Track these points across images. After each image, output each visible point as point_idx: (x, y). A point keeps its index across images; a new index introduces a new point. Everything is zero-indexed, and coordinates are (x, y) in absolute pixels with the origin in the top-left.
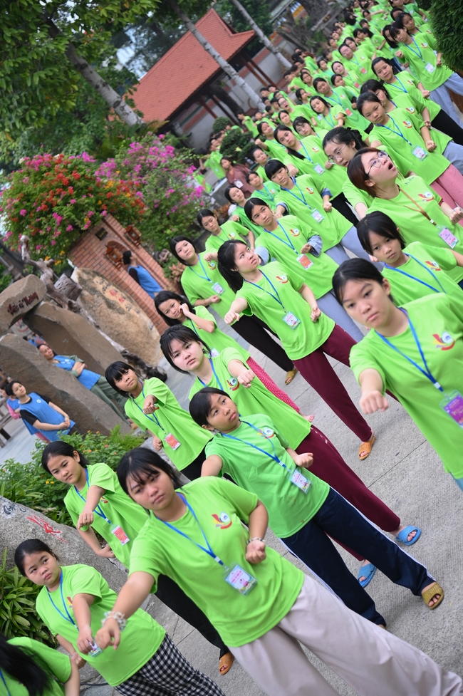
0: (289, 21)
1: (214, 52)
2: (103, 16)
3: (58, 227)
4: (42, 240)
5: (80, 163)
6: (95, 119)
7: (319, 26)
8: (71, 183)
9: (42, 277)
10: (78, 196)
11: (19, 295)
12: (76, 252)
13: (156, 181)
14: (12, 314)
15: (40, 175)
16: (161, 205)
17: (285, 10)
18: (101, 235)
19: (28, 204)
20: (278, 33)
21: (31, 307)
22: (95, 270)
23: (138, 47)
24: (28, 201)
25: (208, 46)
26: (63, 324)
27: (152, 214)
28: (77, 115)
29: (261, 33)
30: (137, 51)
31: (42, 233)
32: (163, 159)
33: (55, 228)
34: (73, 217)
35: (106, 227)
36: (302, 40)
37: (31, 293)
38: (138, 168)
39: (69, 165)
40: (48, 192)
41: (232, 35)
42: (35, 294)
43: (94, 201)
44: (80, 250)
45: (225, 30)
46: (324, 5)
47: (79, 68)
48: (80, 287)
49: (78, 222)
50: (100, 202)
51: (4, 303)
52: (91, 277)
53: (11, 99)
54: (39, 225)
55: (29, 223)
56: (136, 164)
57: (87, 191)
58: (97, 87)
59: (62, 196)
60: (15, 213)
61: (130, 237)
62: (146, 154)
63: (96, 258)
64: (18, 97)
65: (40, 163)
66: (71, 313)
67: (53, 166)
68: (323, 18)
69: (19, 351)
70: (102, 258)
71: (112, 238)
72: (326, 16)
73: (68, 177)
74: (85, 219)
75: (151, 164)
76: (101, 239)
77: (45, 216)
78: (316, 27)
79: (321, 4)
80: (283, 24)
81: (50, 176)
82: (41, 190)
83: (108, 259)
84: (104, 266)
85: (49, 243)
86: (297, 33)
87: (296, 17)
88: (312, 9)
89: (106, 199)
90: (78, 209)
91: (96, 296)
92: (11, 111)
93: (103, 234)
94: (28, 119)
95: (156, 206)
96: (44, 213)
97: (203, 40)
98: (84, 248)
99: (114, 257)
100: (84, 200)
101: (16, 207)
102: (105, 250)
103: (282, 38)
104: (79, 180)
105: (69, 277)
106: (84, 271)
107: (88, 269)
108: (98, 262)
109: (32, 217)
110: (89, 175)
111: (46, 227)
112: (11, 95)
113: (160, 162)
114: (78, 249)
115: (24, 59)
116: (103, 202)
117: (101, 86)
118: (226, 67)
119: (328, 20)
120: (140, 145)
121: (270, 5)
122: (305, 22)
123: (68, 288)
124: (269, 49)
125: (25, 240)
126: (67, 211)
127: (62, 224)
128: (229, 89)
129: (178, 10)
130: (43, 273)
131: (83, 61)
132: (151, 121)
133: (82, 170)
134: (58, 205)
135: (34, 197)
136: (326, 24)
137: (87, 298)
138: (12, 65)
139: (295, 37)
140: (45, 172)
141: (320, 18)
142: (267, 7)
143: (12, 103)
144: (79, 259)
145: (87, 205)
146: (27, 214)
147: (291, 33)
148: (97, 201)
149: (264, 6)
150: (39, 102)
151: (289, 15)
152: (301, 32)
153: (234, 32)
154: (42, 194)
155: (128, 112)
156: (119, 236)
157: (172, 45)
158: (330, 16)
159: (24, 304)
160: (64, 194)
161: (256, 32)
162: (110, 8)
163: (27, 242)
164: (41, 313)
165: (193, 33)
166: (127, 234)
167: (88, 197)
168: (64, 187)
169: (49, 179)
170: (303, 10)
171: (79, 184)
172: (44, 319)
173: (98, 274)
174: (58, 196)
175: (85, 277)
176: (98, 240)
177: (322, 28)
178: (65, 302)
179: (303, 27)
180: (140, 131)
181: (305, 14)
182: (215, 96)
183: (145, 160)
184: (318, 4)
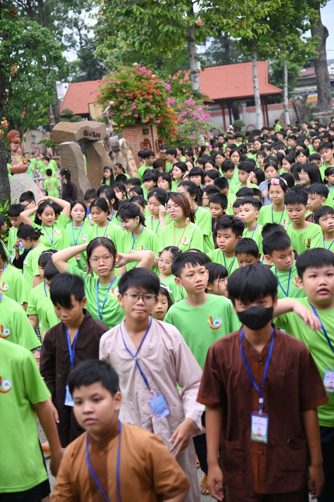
0: (303, 100)
1: (257, 85)
2: (223, 23)
3: (131, 111)
4: (116, 111)
5: (164, 88)
6: (166, 71)
7: (319, 115)
8: (153, 94)
9: (107, 129)
10: (152, 103)
11: (93, 129)
12: (127, 130)
13: (190, 126)
14: (85, 135)
15: (140, 78)
16: (183, 141)
17: (305, 92)
18: (145, 132)
19: (123, 88)
20: (292, 102)
21: (94, 139)
22: (132, 146)
23: (209, 50)
24: (125, 87)
25: (256, 79)
26: (102, 159)
27: (175, 142)
28: (158, 62)
29: (286, 94)
30: (207, 52)
31: (121, 108)
32: (201, 118)
33: (129, 110)
34: (142, 111)
35: (150, 130)
36: (303, 116)
37: (99, 132)
38: (184, 113)
39: (158, 85)
40: (139, 90)
41: (267, 83)
42: (100, 134)
43: (158, 112)
44: (131, 131)
45: (266, 78)
46: (330, 106)
47: (189, 39)
48: (120, 148)
49: (142, 116)
50: (160, 115)
51: (85, 127)
52: (128, 148)
53: (142, 28)
54: (121, 103)
55: (117, 98)
56: (184, 110)
57: (158, 104)
58: (191, 56)
59: (144, 97)
60: (114, 88)
61: (157, 144)
62: (193, 109)
63: (136, 141)
64: (147, 30)
65: (144, 72)
66: (109, 157)
67: (150, 79)
68: (324, 113)
69: (76, 155)
70: (139, 143)
71: (149, 137)
72: (327, 112)
73: (154, 90)
74: (147, 117)
75: (193, 116)
76: (144, 134)
77: (128, 101)
78: (316, 114)
79: (328, 104)
80: (298, 99)
81: (145, 83)
82: (135, 86)
83: (141, 146)
84: (136, 148)
85: (119, 116)
86: (302, 110)
87: (308, 101)
88: (322, 103)
89: (163, 116)
90: (147, 110)
91: (124, 159)
92: (138, 34)
93: (146, 132)
94: (144, 45)
95: (179, 139)
96: (128, 98)
97: (256, 74)
98: (134, 131)
99: (145, 147)
100: (153, 107)
101: (116, 85)
102: (142, 141)
103: (292, 106)
104: (158, 95)
105: (119, 139)
106: (126, 142)
107: (129, 143)
108: (135, 143)
109: (121, 96)
110: (164, 97)
111: (125, 106)
112: (144, 26)
113: (199, 119)
114: (130, 130)
115: (168, 13)
116: (161, 116)
117: (193, 57)
118: (257, 97)
119: (326, 115)
120: (194, 102)
121: (298, 83)
122: (311, 107)
123: (114, 145)
124: (284, 106)
125: (112, 104)
126: (142, 106)
127: (134, 111)
128: (242, 111)
129: (255, 48)
130: (109, 127)
131: (193, 37)
132: (205, 95)
133: (163, 92)
134: (139, 100)
135: (129, 87)
136: (323, 117)
137: (119, 157)
138: (159, 12)
139: (300, 111)
140: (144, 79)
141: (322, 111)
142: (296, 83)
143: (141, 30)
144: (126, 135)
145: (153, 111)
146: (119, 93)
147: (299, 107)
149: (295, 82)
150: (156, 41)
151: (306, 97)
152: (305, 111)
153: (269, 83)
154: (135, 88)
155: (197, 81)
156: (153, 139)
157: (229, 64)
158: (329, 114)
159: (92, 135)
160: (145, 97)
161: (283, 92)
162: (230, 21)
163: (112, 106)
164: (96, 146)
165: (254, 66)
166: (157, 142)
167: (156, 107)
168: (148, 94)
169: (144, 84)
170: (316, 100)
171: (157, 97)
172: (95, 150)
173: (131, 148)
174: (142, 96)
175: (125, 146)
176: (142, 133)
177: (319, 117)
178: (109, 150)
179: (308, 109)
180: (197, 95)
181: (314, 103)
182: (231, 110)
183: (191, 112)
184: (327, 103)
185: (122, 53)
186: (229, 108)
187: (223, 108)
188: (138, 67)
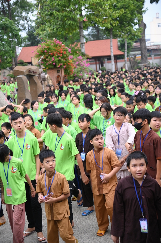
1: (112, 50)
2: (96, 20)
3: (51, 61)
4: (44, 61)
5: (68, 51)
6: (69, 43)
8: (62, 53)
9: (40, 70)
10: (62, 58)
11: (33, 70)
12: (50, 71)
13: (80, 69)
14: (29, 72)
15: (56, 46)
17: (135, 54)
18: (58, 72)
19: (48, 50)
21: (33, 74)
23: (90, 33)
24: (49, 50)
25: (112, 48)
26: (37, 84)
28: (65, 38)
29: (126, 55)
31: (47, 60)
34: (57, 62)
35: (60, 71)
36: (134, 65)
37: (36, 71)
38: (77, 63)
39: (65, 49)
40: (55, 51)
43: (64, 62)
45: (116, 47)
46: (146, 61)
48: (46, 79)
49: (57, 64)
50: (65, 64)
51: (29, 69)
53: (58, 22)
54: (47, 57)
55: (45, 55)
57: (64, 58)
58: (81, 36)
60: (43, 50)
61: (64, 78)
62: (82, 61)
64: (60, 23)
65: (58, 43)
66: (40, 84)
67: (61, 46)
69: (24, 82)
71: (60, 74)
73: (63, 52)
74: (59, 65)
75: (81, 65)
77: (50, 56)
78: (140, 65)
80: (132, 57)
81: (59, 48)
82: (54, 50)
83: (56, 78)
84: (54, 79)
85: (46, 64)
87: (137, 58)
88: (143, 59)
90: (59, 61)
92: (56, 25)
94: (59, 30)
95: (75, 75)
96: (50, 55)
97: (112, 45)
98: (52, 71)
99: (58, 79)
100: (62, 60)
101: (45, 49)
102: (57, 76)
103: (129, 61)
104: (65, 54)
105: (45, 75)
106: (49, 76)
108: (53, 77)
109: (47, 54)
110: (68, 55)
111: (49, 59)
112: (59, 21)
113: (84, 66)
115: (70, 15)
116: (66, 64)
117: (82, 36)
118: (112, 56)
120: (82, 58)
121: (132, 50)
122: (138, 61)
123: (43, 77)
124: (125, 61)
125: (42, 58)
126: (57, 59)
127: (53, 61)
128: (105, 63)
129: (111, 32)
131: (82, 27)
132: (87, 54)
133: (67, 52)
134: (55, 56)
135: (51, 50)
136: (143, 66)
137: (45, 83)
138: (66, 14)
139: (132, 63)
140: (58, 46)
141: (143, 63)
143: (57, 23)
144: (49, 73)
145: (62, 62)
146: (46, 52)
147: (132, 61)
148: (65, 63)
149: (130, 49)
150: (64, 28)
151: (135, 56)
152: (135, 63)
153: (118, 49)
155: (83, 48)
156: (62, 75)
157: (99, 40)
158: (146, 65)
159: (33, 72)
160: (59, 55)
161: (125, 54)
162: (100, 20)
164: (34, 78)
165: (111, 41)
166: (64, 77)
167: (64, 60)
168: (60, 53)
170: (140, 58)
172: (34, 80)
173: (51, 79)
174: (57, 54)
175: (49, 78)
176: (57, 72)
178: (41, 80)
180: (83, 55)
183: (80, 62)
184: (145, 59)
185: (48, 33)
186: (99, 61)
187: (96, 61)
188: (55, 40)
